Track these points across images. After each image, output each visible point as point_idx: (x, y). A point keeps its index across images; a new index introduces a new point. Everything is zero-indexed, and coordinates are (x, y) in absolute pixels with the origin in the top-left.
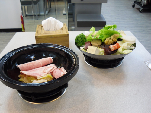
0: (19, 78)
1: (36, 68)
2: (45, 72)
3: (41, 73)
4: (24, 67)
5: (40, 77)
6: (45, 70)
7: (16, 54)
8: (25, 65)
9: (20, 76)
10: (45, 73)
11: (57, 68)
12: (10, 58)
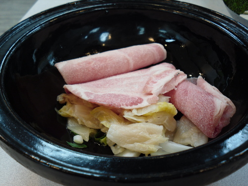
0: (61, 105)
1: (115, 75)
2: (148, 91)
3: (137, 95)
4: (77, 71)
5: (135, 112)
6: (148, 83)
7: (50, 24)
8: (79, 64)
9: (64, 98)
10: (151, 94)
11: (188, 77)
12: (31, 39)
